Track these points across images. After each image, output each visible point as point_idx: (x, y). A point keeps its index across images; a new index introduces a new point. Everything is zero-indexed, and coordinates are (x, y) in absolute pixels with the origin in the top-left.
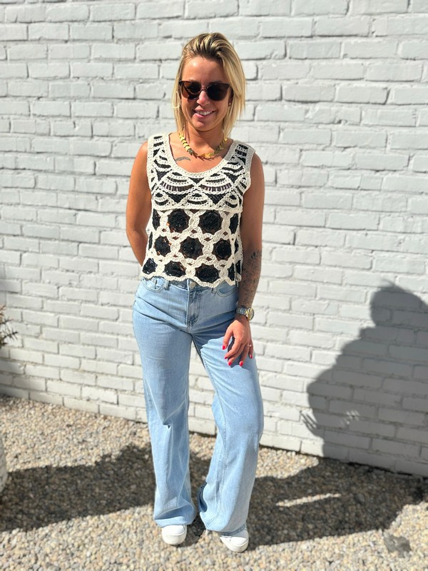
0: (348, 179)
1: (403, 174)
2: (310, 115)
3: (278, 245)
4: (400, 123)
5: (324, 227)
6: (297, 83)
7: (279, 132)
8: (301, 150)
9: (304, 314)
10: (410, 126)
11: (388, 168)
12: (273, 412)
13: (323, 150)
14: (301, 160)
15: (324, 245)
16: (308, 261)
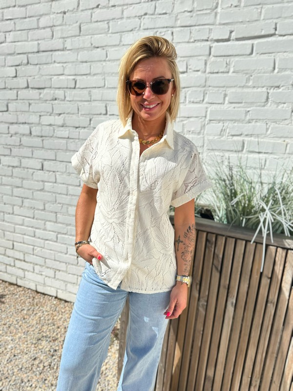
0: (63, 132)
1: (89, 129)
2: (42, 96)
3: (36, 171)
4: (83, 99)
5: (55, 160)
6: (34, 78)
7: (29, 106)
8: (40, 116)
9: (52, 212)
10: (88, 101)
11: (81, 126)
12: (42, 272)
13: (50, 115)
14: (41, 121)
15: (57, 170)
16: (50, 180)
